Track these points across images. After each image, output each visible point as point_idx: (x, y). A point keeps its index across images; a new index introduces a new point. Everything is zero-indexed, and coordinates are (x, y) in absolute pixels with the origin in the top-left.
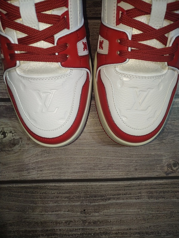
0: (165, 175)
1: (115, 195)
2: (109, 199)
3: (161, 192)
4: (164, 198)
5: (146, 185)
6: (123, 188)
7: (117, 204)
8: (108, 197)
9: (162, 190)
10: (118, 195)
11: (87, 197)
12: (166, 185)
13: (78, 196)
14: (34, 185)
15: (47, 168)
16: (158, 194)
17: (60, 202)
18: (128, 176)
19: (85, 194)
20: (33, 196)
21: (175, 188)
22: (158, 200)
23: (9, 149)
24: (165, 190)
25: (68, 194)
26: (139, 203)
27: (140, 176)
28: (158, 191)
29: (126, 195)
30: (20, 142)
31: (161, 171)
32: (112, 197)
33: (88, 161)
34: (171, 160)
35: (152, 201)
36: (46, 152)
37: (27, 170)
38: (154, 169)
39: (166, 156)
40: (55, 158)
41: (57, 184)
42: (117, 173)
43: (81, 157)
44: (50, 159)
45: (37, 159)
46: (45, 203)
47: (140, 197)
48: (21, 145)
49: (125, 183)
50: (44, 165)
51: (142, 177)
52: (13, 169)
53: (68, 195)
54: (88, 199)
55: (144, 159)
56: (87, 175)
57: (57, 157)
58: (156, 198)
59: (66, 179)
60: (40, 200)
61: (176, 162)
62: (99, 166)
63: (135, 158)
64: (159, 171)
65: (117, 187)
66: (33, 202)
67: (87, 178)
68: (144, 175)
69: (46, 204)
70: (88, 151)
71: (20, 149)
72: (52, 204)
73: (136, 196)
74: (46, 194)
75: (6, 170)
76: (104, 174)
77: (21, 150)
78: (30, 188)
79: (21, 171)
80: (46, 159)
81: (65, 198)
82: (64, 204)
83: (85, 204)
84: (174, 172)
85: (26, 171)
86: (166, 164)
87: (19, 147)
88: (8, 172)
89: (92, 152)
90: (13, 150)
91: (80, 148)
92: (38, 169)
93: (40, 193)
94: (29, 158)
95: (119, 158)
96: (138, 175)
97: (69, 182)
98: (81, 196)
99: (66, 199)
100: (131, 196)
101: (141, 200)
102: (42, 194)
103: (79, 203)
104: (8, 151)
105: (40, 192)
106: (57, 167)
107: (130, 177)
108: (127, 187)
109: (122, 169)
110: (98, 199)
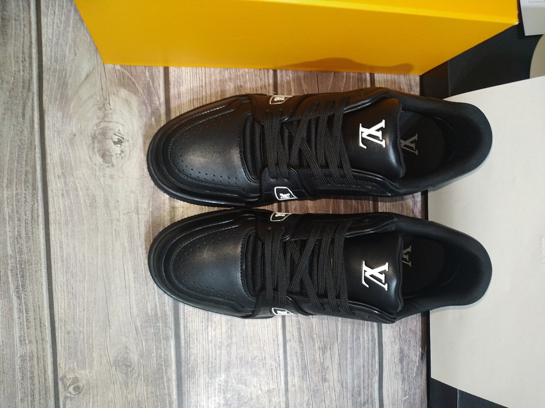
0: (60, 376)
1: (26, 305)
2: (19, 298)
3: (32, 373)
4: (23, 379)
5: (43, 349)
6: (38, 317)
7: (11, 309)
8: (23, 295)
9: (36, 374)
10: (26, 310)
11: (21, 265)
12: (45, 378)
13: (22, 251)
14: (39, 185)
15: (67, 203)
16: (28, 369)
17: (11, 224)
18: (57, 322)
19: (26, 261)
20: (21, 183)
21: (40, 393)
22: (19, 370)
23: (96, 149)
24: (36, 379)
25: (25, 235)
26: (14, 342)
27: (58, 339)
28: (33, 369)
29: (27, 322)
30: (107, 165)
31: (67, 369)
32: (23, 301)
33: (80, 263)
34: (84, 382)
35: (17, 362)
36: (92, 203)
37: (64, 175)
38: (69, 359)
39: (91, 374)
40: (84, 214)
41: (41, 219)
42: (63, 307)
43: (86, 252)
44: (81, 207)
45: (81, 188)
46: (9, 201)
47: (23, 343)
48: (102, 165)
49: (46, 319)
50: (72, 199)
51: (57, 343)
52: (64, 154)
53: (23, 235)
54: (18, 266)
55: (85, 342)
56: (57, 263)
57: (84, 219)
58: (22, 368)
59: (51, 233)
60: (14, 194)
61: (82, 390)
62: (72, 280)
63: (87, 330)
64: (67, 366)
65: (39, 307)
66: (10, 182)
67: (52, 263)
68: (60, 344)
69: (7, 202)
70: (95, 263)
71: (96, 165)
72: (7, 212)
73: (24, 337)
74: (25, 203)
75: (62, 143)
76: (59, 288)
77: (94, 166)
78: (34, 179)
79: (62, 165)
80: (82, 202)
81: (18, 232)
82: (8, 229)
83: (9, 262)
84: (66, 388)
85: (62, 173)
86: (78, 376)
87: (100, 163)
88: (59, 146)
89: (94, 268)
90: (95, 154)
91: (100, 251)
92: (64, 190)
93: (25, 194)
94: (82, 178)
95: (85, 308)
96: (60, 336)
97: (45, 237)
98: (23, 255)
99: (16, 232)
100: (26, 329)
101: (18, 346)
102: (23, 195)
103: (10, 252)
104: (94, 148)
105: (27, 193)
106: (68, 217)
107: (57, 325)
108: (40, 321)
109: (69, 313)
110: (18, 281)
